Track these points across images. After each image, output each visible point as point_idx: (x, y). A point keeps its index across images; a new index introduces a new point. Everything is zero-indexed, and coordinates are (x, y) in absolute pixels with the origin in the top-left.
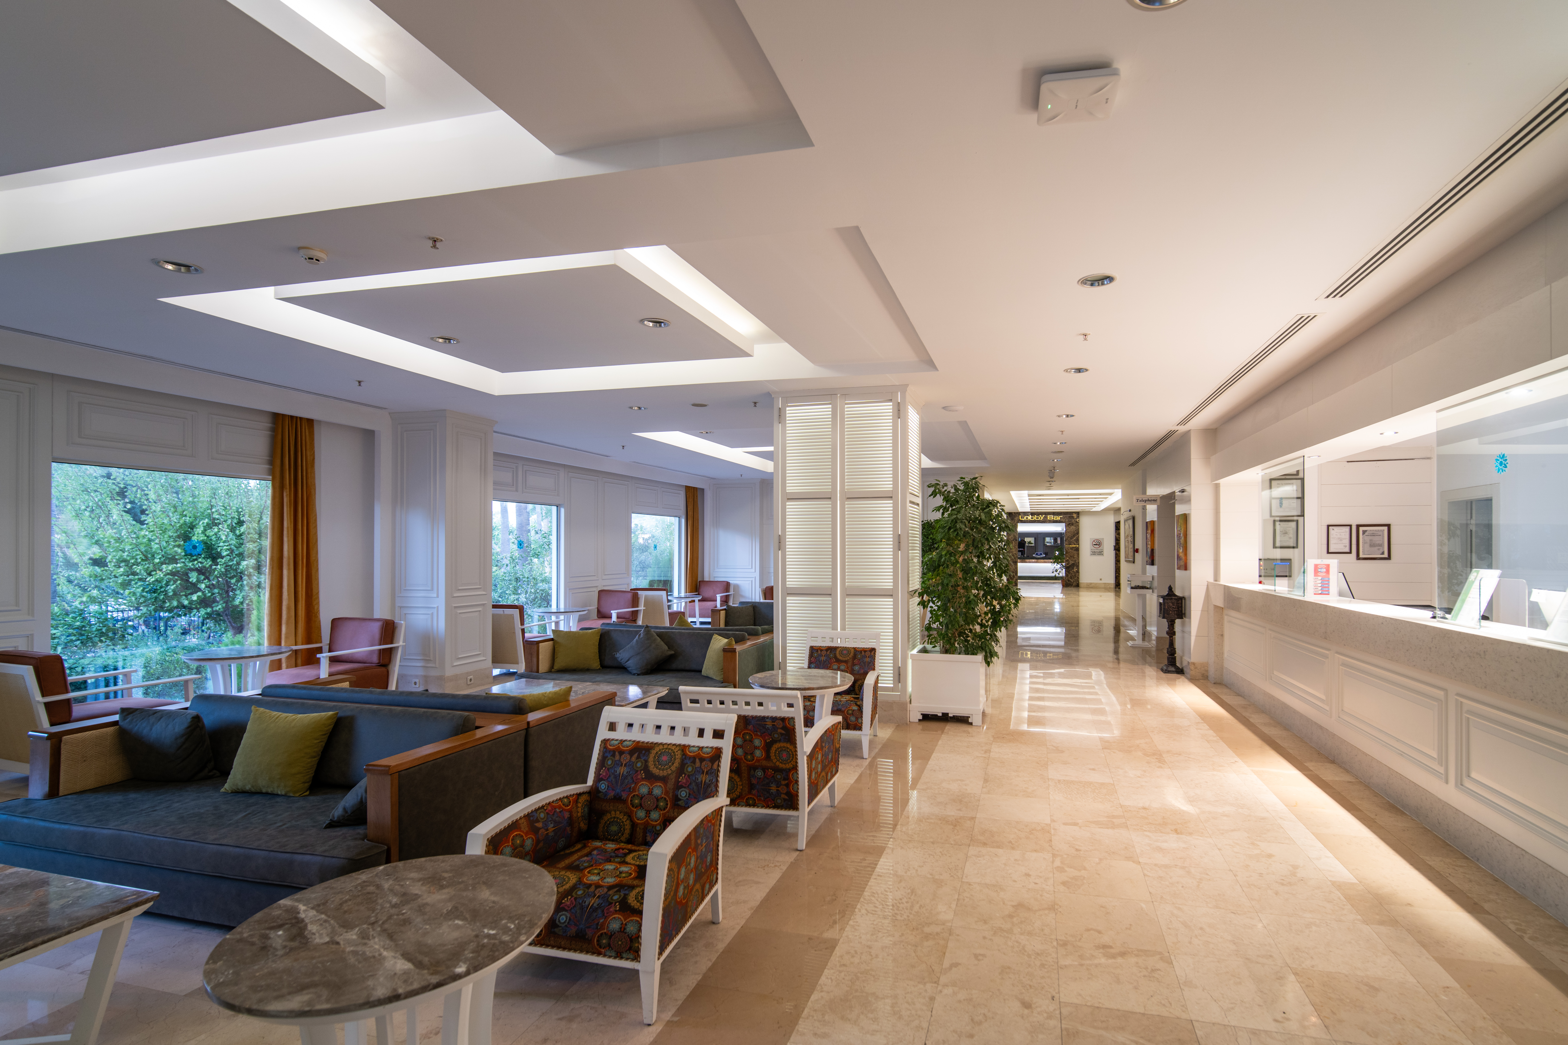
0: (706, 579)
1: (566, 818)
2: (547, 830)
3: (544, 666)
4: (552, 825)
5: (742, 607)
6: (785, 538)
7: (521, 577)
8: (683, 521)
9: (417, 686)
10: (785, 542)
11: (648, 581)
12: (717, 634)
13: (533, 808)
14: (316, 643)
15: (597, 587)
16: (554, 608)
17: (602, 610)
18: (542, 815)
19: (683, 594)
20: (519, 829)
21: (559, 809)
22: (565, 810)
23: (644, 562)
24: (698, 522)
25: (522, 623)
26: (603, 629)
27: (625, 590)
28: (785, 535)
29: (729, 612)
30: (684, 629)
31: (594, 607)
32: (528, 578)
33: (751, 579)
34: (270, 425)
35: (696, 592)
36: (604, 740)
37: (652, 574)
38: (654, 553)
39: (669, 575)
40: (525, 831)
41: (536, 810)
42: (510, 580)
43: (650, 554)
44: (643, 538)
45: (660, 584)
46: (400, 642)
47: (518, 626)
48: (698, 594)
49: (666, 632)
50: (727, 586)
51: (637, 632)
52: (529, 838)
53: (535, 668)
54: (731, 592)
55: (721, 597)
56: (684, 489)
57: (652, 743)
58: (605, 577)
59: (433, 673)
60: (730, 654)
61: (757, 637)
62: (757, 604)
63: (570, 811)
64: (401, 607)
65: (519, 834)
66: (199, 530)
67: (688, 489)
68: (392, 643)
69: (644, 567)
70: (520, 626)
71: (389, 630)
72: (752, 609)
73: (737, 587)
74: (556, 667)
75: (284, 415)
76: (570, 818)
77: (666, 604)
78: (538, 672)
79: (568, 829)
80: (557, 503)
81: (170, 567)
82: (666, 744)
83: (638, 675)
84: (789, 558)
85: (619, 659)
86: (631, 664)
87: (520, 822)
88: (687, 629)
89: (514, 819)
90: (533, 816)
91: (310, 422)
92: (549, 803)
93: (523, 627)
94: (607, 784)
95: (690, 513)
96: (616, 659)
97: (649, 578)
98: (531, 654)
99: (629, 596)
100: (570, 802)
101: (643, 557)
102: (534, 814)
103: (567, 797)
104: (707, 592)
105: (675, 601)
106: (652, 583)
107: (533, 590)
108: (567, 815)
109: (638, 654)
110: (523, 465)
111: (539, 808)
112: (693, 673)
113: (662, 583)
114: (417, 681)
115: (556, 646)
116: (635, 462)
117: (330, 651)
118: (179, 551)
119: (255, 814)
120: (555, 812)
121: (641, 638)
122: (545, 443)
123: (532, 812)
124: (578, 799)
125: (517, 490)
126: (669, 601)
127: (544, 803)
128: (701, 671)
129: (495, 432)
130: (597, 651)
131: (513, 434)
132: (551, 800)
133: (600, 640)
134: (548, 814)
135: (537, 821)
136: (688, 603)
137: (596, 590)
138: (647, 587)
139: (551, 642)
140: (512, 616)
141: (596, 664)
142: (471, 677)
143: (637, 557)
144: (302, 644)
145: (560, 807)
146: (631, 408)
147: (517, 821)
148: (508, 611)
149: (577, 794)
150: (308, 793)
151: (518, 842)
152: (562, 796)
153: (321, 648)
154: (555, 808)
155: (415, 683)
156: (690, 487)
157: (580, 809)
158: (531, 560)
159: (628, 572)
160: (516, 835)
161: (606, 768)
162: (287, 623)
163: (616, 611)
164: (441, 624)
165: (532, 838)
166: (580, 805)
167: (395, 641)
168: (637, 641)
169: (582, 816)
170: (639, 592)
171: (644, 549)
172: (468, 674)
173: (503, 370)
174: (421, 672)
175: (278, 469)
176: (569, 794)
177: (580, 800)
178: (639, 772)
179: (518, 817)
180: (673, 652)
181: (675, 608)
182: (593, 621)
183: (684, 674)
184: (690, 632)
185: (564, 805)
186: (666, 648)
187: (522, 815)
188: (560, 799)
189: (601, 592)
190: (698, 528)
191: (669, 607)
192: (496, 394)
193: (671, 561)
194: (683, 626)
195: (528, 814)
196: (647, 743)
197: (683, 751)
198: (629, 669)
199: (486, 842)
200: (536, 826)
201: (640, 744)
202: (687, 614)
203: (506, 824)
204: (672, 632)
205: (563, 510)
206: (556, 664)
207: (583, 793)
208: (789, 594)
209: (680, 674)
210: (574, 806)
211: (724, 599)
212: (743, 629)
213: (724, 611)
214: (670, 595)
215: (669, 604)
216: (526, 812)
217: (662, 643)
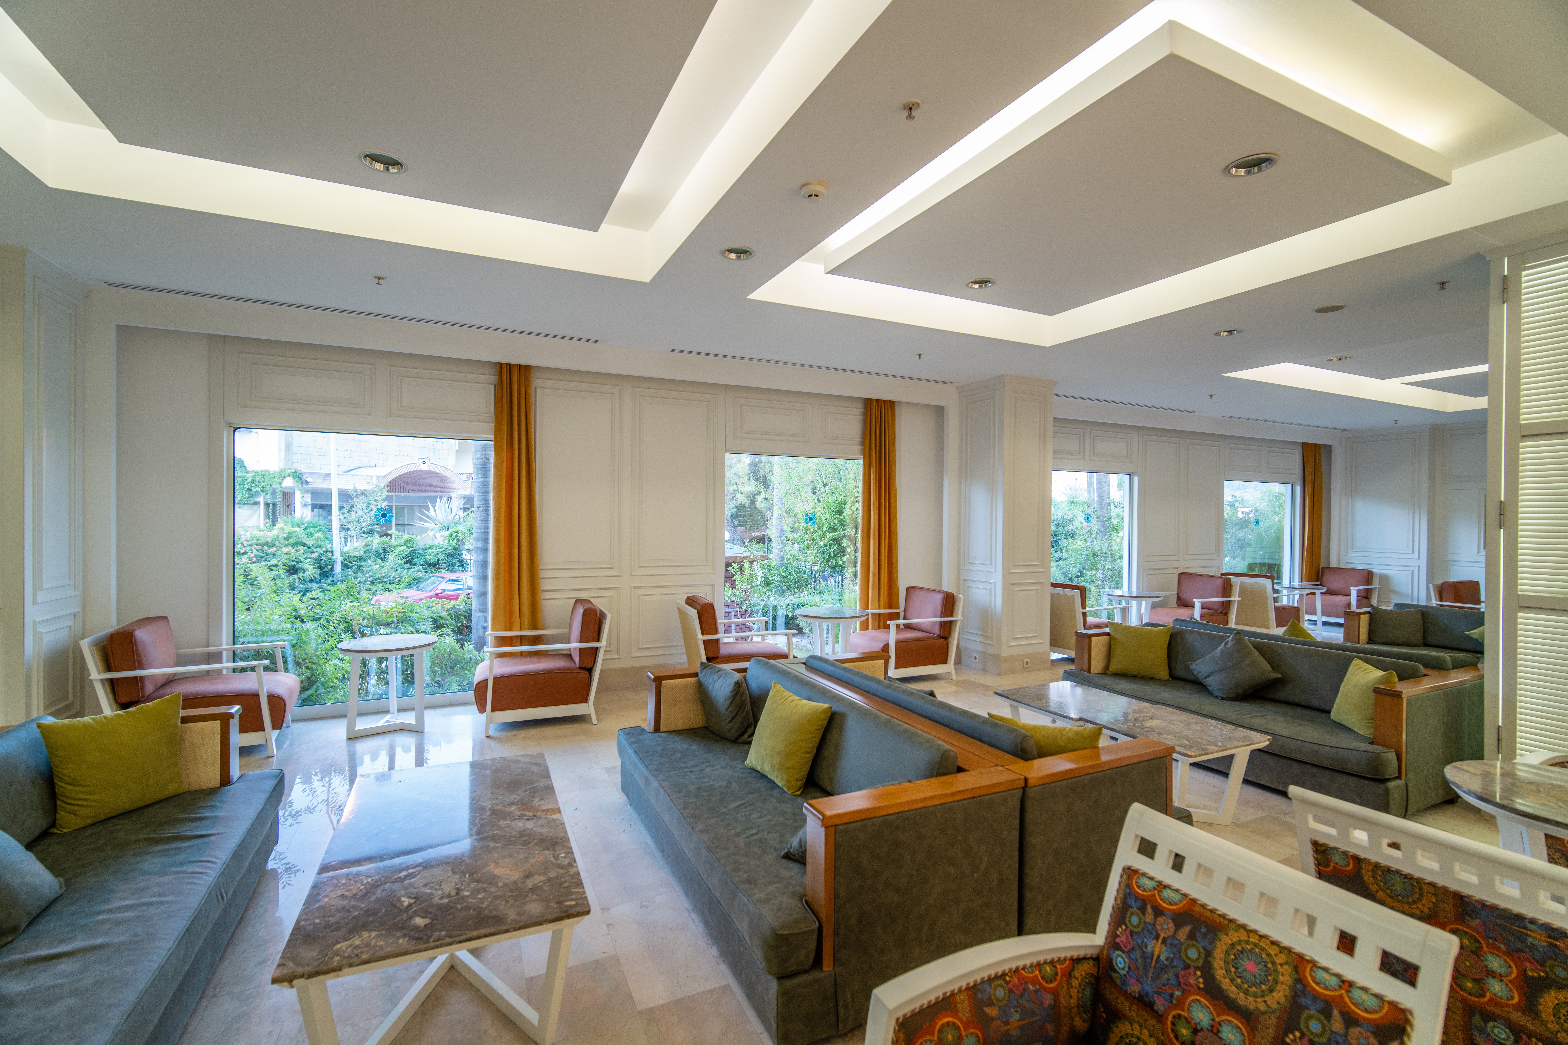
0: (1334, 564)
1: (1046, 1005)
2: (1007, 1023)
3: (1097, 666)
4: (1017, 1016)
5: (1401, 613)
6: (1517, 507)
7: (1099, 552)
8: (1298, 489)
9: (977, 661)
10: (1516, 513)
11: (1247, 564)
12: (1360, 658)
13: (985, 975)
14: (895, 608)
15: (1177, 568)
16: (1124, 591)
17: (1182, 596)
18: (1000, 993)
19: (1296, 584)
20: (954, 1012)
21: (1034, 985)
22: (1045, 989)
23: (1244, 540)
24: (1321, 490)
25: (1084, 606)
26: (1174, 628)
27: (1213, 574)
28: (1516, 501)
29: (1375, 616)
30: (1299, 643)
31: (1173, 593)
32: (1105, 553)
33: (1411, 569)
34: (862, 410)
35: (1318, 581)
36: (1129, 868)
37: (1254, 555)
38: (1256, 529)
39: (1277, 557)
40: (964, 1020)
41: (990, 980)
42: (1087, 555)
43: (1252, 530)
44: (1243, 512)
45: (1264, 568)
46: (958, 617)
47: (1079, 610)
48: (1321, 585)
49: (1269, 644)
50: (1368, 576)
51: (1223, 639)
52: (971, 1034)
53: (1086, 666)
54: (1376, 585)
55: (1358, 591)
56: (1300, 448)
57: (1223, 916)
58: (1187, 557)
59: (991, 651)
60: (1389, 699)
61: (1443, 673)
62: (1429, 610)
63: (1055, 993)
64: (965, 580)
65: (954, 1023)
66: (848, 506)
67: (1305, 446)
68: (952, 616)
69: (1242, 545)
70: (1081, 610)
71: (949, 603)
72: (1419, 617)
73: (1385, 579)
74: (1112, 669)
75: (871, 400)
76: (1055, 1006)
77: (1270, 595)
78: (1089, 671)
79: (1050, 1027)
80: (1130, 471)
81: (831, 535)
82: (1254, 932)
83: (1223, 699)
84: (1524, 543)
85: (1196, 673)
86: (1212, 682)
87: (958, 998)
88: (1304, 643)
89: (948, 989)
90: (982, 991)
91: (892, 403)
92: (1017, 970)
93: (1084, 611)
94: (1127, 961)
95: (1309, 479)
96: (1190, 671)
97: (1249, 560)
98: (1082, 649)
99: (1219, 582)
100: (1056, 974)
101: (1241, 534)
102: (986, 986)
103: (1052, 962)
104: (1333, 582)
105: (1285, 592)
106: (1251, 566)
107: (1110, 567)
108: (1048, 1000)
109: (1224, 670)
110: (1091, 430)
111: (996, 977)
112: (1313, 713)
113: (1267, 566)
114: (977, 656)
115: (1112, 643)
116: (1228, 417)
117: (905, 618)
118: (836, 522)
119: (747, 807)
120: (1025, 989)
121: (1229, 649)
122: (1115, 402)
123: (983, 981)
124: (1073, 969)
125: (1083, 459)
126: (1275, 591)
127: (1006, 967)
128: (1329, 712)
129: (1056, 395)
130: (1165, 655)
131: (1078, 396)
132: (1021, 964)
133: (1170, 642)
134: (1011, 991)
135: (990, 1003)
136: (1305, 596)
137: (1176, 573)
138: (1245, 571)
139: (1107, 637)
140: (1072, 597)
141: (1163, 673)
142: (1028, 660)
143: (1231, 535)
144: (885, 608)
145: (1035, 981)
146: (1218, 334)
147: (953, 994)
148: (1069, 592)
149: (1072, 959)
150: (798, 793)
151: (950, 1037)
152: (1041, 959)
153: (898, 613)
154: (1024, 981)
155: (975, 658)
156: (1309, 444)
157: (1074, 992)
158: (1110, 534)
159: (1218, 552)
160: (948, 1023)
161: (1127, 927)
162: (873, 589)
163: (1200, 600)
164: (998, 601)
165: (977, 1036)
166: (1075, 983)
167: (954, 615)
168: (1222, 651)
169: (1078, 1006)
170: (1233, 578)
171: (1243, 524)
172: (1025, 656)
173: (1051, 314)
174: (980, 648)
175: (867, 449)
176: (1055, 956)
177: (1076, 973)
178: (1191, 971)
179: (956, 987)
180: (1280, 676)
181: (1284, 601)
182: (1170, 610)
183: (1299, 711)
184: (1309, 650)
185: (1043, 978)
186: (1269, 667)
187: (964, 984)
188: (1038, 964)
189: (1181, 575)
190: (1321, 498)
191: (1276, 600)
192: (1048, 344)
193: (1279, 540)
194: (1297, 636)
195: (975, 985)
196: (1213, 911)
197: (1296, 969)
198: (1210, 688)
199: (893, 1024)
200: (985, 1013)
201: (1197, 909)
202: (1303, 609)
203: (932, 998)
204: (1280, 646)
205: (1136, 479)
206: (1111, 664)
207: (1085, 958)
208: (1523, 608)
209: (1289, 710)
210: (1064, 983)
211: (1364, 594)
212: (1412, 654)
213: (1367, 616)
214: (1278, 583)
215: (1276, 595)
216: (971, 981)
217: (1262, 659)
